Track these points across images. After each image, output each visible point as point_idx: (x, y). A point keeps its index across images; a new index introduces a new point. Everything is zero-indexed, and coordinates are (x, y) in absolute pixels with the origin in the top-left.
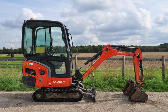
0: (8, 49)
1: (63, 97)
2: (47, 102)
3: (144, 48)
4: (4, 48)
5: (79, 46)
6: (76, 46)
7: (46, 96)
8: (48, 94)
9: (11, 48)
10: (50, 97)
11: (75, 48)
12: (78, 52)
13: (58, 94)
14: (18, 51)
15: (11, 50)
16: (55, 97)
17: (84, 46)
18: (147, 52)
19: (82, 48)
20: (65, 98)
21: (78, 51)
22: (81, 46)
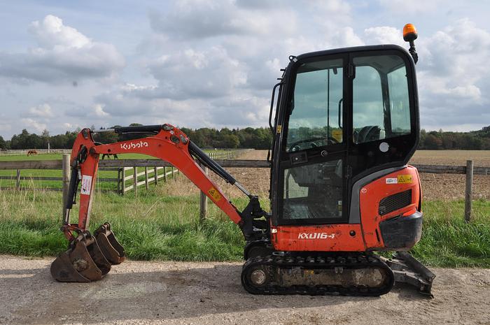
0: (34, 135)
1: (333, 283)
2: (284, 295)
3: (434, 137)
4: (25, 131)
5: (242, 130)
6: (234, 130)
7: (281, 279)
8: (288, 272)
9: (45, 133)
10: (294, 282)
11: (230, 134)
12: (238, 148)
13: (317, 273)
14: (65, 142)
15: (43, 138)
16: (308, 281)
17: (257, 129)
18: (445, 149)
19: (250, 136)
20: (338, 283)
21: (239, 142)
22: (248, 131)
